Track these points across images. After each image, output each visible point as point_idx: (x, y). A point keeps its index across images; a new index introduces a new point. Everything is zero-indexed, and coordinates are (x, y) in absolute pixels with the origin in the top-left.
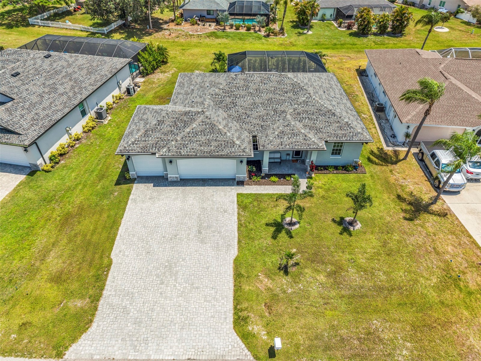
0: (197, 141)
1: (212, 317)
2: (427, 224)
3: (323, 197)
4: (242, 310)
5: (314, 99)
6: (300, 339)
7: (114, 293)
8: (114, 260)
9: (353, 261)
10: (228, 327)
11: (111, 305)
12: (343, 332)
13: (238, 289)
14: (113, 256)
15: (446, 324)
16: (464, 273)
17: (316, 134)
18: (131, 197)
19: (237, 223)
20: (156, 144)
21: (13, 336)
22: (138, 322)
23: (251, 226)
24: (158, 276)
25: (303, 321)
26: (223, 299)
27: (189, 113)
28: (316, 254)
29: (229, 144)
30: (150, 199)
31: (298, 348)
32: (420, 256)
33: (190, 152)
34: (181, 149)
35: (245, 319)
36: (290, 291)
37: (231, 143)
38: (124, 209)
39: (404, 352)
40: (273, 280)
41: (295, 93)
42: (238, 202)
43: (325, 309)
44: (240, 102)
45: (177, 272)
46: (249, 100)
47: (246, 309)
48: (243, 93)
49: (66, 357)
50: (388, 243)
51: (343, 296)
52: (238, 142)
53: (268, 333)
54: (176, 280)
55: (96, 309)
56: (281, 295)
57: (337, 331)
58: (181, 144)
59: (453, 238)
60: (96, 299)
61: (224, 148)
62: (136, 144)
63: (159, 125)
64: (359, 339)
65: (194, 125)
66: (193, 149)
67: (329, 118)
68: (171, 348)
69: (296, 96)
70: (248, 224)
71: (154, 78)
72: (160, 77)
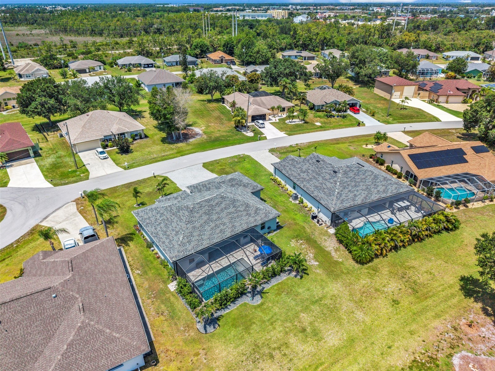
1: (174, 176)
4: (167, 179)
7: (204, 171)
10: (169, 176)
11: (202, 169)
13: (171, 181)
21: (218, 162)
22: (192, 170)
26: (174, 179)
31: (148, 180)
39: (119, 187)
49: (202, 163)
54: (190, 177)
60: (207, 169)
64: (132, 185)
68: (180, 171)
71: (330, 239)
72: (328, 243)
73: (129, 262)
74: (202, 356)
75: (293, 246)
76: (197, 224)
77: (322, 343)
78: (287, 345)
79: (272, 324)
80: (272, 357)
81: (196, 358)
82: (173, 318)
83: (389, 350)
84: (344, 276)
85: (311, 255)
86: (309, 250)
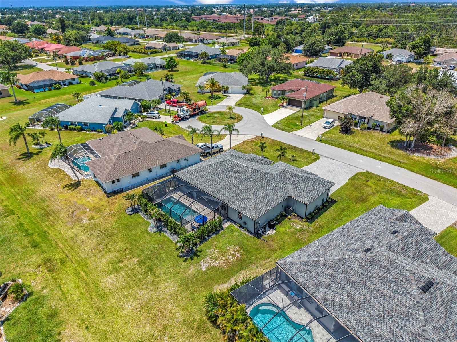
1: (324, 162)
4: (315, 160)
10: (321, 160)
11: (351, 173)
13: (313, 162)
21: (382, 180)
22: (345, 168)
26: (318, 162)
31: (307, 153)
39: (286, 145)
49: (365, 171)
54: (329, 169)
57: (295, 151)
60: (355, 176)
68: (338, 163)
75: (226, 248)
83: (84, 327)
84: (186, 294)
85: (217, 264)
86: (225, 263)
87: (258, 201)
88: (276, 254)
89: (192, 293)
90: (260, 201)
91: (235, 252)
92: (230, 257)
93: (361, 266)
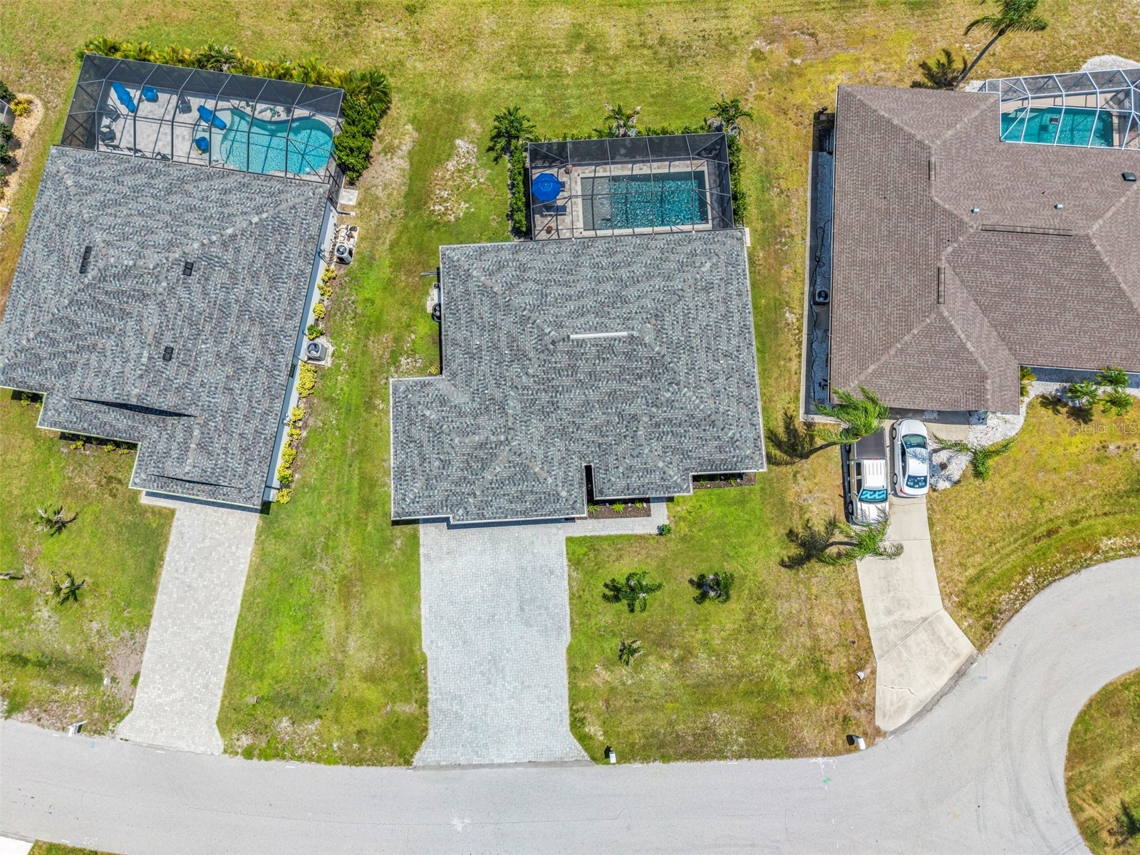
0: (504, 495)
1: (548, 719)
2: (814, 580)
3: (684, 539)
4: (577, 711)
5: (684, 395)
6: (637, 738)
7: (440, 697)
8: (429, 655)
9: (705, 644)
10: (564, 729)
11: (441, 711)
12: (680, 727)
13: (573, 687)
14: (425, 650)
15: (787, 716)
16: (831, 653)
17: (682, 461)
18: (422, 550)
19: (567, 593)
20: (446, 501)
21: (355, 745)
22: (473, 728)
23: (586, 596)
24: (483, 675)
25: (641, 716)
26: (557, 699)
27: (486, 444)
28: (663, 634)
29: (552, 498)
30: (448, 553)
31: (633, 747)
32: (787, 631)
33: (497, 513)
34: (483, 509)
35: (582, 720)
36: (630, 682)
37: (554, 495)
38: (419, 573)
39: (735, 748)
40: (612, 671)
41: (656, 378)
42: (568, 554)
43: (666, 702)
44: (564, 400)
45: (503, 668)
46: (578, 396)
47: (582, 709)
48: (567, 382)
49: (414, 764)
50: (755, 614)
51: (688, 686)
52: (564, 494)
53: (605, 733)
54: (503, 678)
55: (426, 714)
56: (620, 688)
57: (673, 727)
58: (482, 501)
59: (837, 603)
60: (423, 703)
61: (545, 503)
62: (418, 502)
63: (444, 468)
64: (694, 735)
65: (498, 469)
66: (500, 508)
67: (704, 430)
68: (511, 752)
69: (655, 385)
70: (581, 593)
71: (376, 182)
72: (388, 176)
73: (800, 355)
74: (753, 92)
75: (465, 202)
76: (658, 282)
77: (581, 20)
78: (629, 45)
79: (628, 81)
80: (662, 41)
81: (763, 93)
82: (768, 175)
85: (451, 165)
86: (443, 179)
87: (471, 286)
88: (387, 263)
89: (434, 101)
90: (467, 292)
91: (447, 209)
92: (445, 194)
93: (186, 235)
